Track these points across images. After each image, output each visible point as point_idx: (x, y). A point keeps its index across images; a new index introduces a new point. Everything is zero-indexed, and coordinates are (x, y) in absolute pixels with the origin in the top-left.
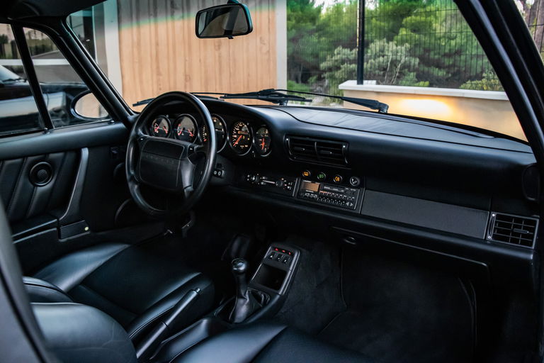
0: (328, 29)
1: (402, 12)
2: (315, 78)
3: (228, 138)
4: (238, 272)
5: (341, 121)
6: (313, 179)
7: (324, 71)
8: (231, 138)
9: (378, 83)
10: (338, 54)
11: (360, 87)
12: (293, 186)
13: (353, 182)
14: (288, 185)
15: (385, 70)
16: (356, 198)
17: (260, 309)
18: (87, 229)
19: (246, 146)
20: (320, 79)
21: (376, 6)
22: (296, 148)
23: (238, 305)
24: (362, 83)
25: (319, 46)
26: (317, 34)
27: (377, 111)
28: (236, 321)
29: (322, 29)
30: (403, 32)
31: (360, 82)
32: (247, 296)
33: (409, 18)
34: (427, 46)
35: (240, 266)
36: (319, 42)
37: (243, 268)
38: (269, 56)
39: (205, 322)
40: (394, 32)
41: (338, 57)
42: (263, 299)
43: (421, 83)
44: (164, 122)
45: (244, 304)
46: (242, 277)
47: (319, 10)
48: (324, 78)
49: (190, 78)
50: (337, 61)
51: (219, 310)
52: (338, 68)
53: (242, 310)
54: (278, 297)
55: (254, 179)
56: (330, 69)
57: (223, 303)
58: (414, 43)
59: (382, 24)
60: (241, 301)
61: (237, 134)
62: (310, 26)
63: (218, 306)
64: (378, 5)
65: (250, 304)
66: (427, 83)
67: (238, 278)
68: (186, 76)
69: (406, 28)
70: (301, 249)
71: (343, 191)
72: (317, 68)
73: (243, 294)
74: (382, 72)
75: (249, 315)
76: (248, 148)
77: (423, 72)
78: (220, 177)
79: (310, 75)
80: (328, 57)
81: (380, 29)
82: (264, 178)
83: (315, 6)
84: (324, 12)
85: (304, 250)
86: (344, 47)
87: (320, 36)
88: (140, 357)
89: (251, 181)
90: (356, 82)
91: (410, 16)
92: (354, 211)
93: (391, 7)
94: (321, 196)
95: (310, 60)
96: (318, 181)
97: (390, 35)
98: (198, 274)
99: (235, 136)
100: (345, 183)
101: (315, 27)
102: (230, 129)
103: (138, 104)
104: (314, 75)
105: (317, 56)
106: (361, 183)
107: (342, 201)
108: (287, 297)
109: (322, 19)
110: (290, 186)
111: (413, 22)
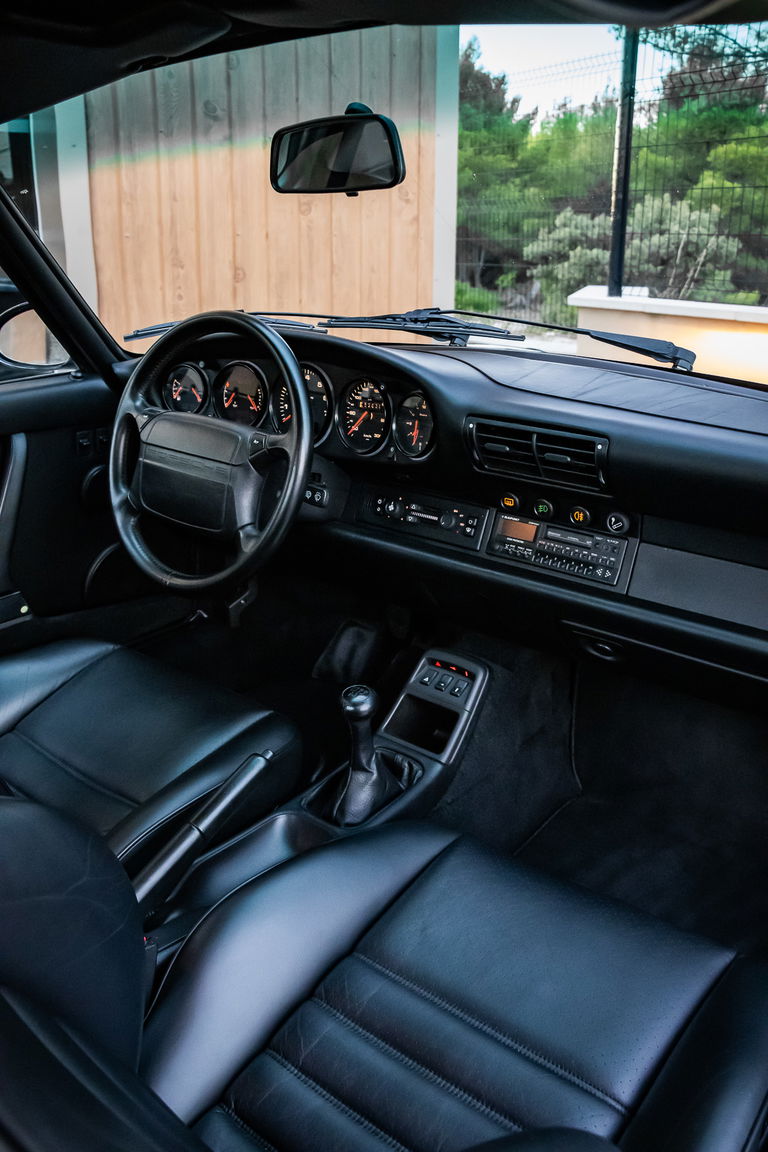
0: (543, 169)
1: (708, 135)
2: (511, 276)
3: (336, 416)
4: (356, 716)
5: (591, 386)
6: (524, 512)
7: (532, 264)
8: (344, 417)
9: (652, 295)
10: (565, 225)
11: (615, 302)
12: (477, 528)
13: (614, 523)
14: (468, 525)
15: (664, 262)
16: (618, 560)
17: (400, 793)
18: (24, 609)
19: (377, 436)
20: (522, 279)
21: (650, 119)
22: (488, 445)
23: (354, 786)
24: (619, 293)
25: (521, 208)
26: (518, 181)
27: (670, 365)
28: (349, 819)
29: (529, 171)
30: (708, 180)
31: (615, 290)
32: (374, 766)
33: (721, 149)
34: (757, 211)
35: (362, 703)
36: (523, 198)
37: (365, 708)
38: (418, 229)
39: (281, 820)
40: (687, 178)
41: (563, 233)
42: (406, 770)
43: (742, 295)
44: (192, 375)
45: (366, 782)
46: (364, 726)
47: (525, 126)
48: (532, 277)
49: (244, 274)
50: (560, 241)
51: (312, 793)
52: (562, 257)
53: (362, 794)
54: (438, 768)
55: (391, 508)
56: (545, 259)
57: (319, 779)
58: (729, 206)
59: (661, 160)
60: (361, 777)
61: (356, 407)
62: (503, 162)
63: (309, 785)
64: (655, 117)
65: (379, 785)
66: (754, 296)
67: (355, 729)
68: (236, 269)
69: (714, 169)
70: (490, 663)
71: (589, 543)
72: (515, 255)
73: (364, 761)
74: (659, 268)
75: (376, 807)
76: (379, 442)
77: (747, 270)
78: (320, 504)
79: (501, 271)
80: (543, 233)
81: (657, 171)
82: (414, 507)
83: (518, 116)
84: (535, 130)
85: (497, 668)
86: (577, 211)
87: (525, 185)
88: (145, 899)
89: (385, 512)
90: (605, 289)
91: (724, 142)
92: (612, 589)
93: (683, 123)
94: (540, 553)
95: (503, 236)
96: (535, 518)
97: (679, 185)
98: (266, 713)
99: (352, 413)
100: (596, 525)
101: (514, 165)
102: (341, 396)
103: (137, 335)
104: (510, 270)
105: (516, 229)
106: (631, 525)
107: (587, 564)
108: (458, 767)
109: (529, 146)
110: (471, 526)
111: (732, 156)
